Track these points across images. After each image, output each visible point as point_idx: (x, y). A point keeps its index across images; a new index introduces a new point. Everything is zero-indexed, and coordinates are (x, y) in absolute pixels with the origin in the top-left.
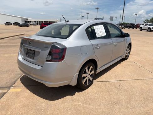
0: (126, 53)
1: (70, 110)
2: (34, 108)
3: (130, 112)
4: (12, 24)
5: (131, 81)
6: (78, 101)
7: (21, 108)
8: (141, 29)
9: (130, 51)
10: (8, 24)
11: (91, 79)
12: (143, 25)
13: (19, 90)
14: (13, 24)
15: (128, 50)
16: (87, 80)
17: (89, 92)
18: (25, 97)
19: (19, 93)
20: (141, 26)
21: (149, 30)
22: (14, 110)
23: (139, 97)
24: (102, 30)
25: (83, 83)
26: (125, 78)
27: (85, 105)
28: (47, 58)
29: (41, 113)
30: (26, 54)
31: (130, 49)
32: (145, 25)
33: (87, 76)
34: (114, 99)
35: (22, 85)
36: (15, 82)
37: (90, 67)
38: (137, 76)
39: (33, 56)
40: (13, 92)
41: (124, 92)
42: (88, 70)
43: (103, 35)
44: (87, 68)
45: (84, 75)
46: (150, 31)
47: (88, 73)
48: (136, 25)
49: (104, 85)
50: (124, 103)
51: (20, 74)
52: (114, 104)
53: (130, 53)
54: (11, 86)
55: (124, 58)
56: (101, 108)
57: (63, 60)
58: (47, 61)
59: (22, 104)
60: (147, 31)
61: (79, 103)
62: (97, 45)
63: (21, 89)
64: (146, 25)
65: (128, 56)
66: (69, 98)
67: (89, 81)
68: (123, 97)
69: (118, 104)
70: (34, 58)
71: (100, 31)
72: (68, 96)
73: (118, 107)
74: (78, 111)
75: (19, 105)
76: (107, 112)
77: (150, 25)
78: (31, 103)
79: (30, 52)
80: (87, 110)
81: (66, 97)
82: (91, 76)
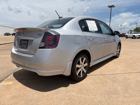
0: (117, 51)
1: (64, 100)
2: (25, 98)
3: (129, 100)
4: (10, 35)
5: (125, 74)
6: (73, 92)
7: (11, 99)
8: (126, 37)
9: (120, 50)
10: (7, 34)
11: (85, 71)
12: (128, 33)
13: (11, 83)
14: (12, 34)
15: (118, 49)
16: (80, 71)
17: (84, 83)
18: (16, 89)
19: (10, 85)
20: (127, 34)
21: (134, 37)
22: (3, 101)
23: (136, 87)
24: (94, 25)
25: (77, 74)
26: (118, 72)
27: (79, 95)
28: (40, 45)
29: (32, 104)
30: (20, 46)
31: (120, 48)
32: (129, 33)
33: (80, 68)
34: (110, 89)
35: (14, 78)
36: (7, 77)
37: (84, 58)
38: (130, 70)
39: (26, 45)
40: (3, 85)
41: (119, 83)
42: (82, 61)
43: (95, 30)
44: (80, 59)
45: (78, 66)
46: (135, 39)
47: (82, 65)
48: (121, 34)
49: (98, 78)
50: (121, 93)
51: (13, 70)
52: (111, 93)
53: (120, 52)
54: (3, 80)
55: (115, 56)
56: (97, 98)
57: (56, 46)
58: (40, 48)
59: (12, 95)
60: (132, 38)
61: (74, 94)
62: (90, 37)
63: (12, 82)
64: (131, 33)
65: (119, 55)
66: (62, 89)
67: (82, 73)
68: (119, 88)
69: (115, 94)
70: (27, 48)
71: (92, 26)
72: (62, 88)
73: (115, 96)
74: (73, 101)
75: (9, 96)
76: (104, 101)
77: (134, 33)
78: (22, 94)
79: (24, 42)
80: (83, 100)
81: (60, 89)
82: (85, 68)
